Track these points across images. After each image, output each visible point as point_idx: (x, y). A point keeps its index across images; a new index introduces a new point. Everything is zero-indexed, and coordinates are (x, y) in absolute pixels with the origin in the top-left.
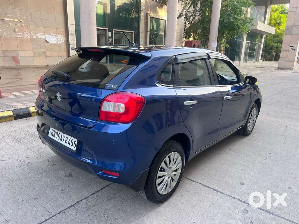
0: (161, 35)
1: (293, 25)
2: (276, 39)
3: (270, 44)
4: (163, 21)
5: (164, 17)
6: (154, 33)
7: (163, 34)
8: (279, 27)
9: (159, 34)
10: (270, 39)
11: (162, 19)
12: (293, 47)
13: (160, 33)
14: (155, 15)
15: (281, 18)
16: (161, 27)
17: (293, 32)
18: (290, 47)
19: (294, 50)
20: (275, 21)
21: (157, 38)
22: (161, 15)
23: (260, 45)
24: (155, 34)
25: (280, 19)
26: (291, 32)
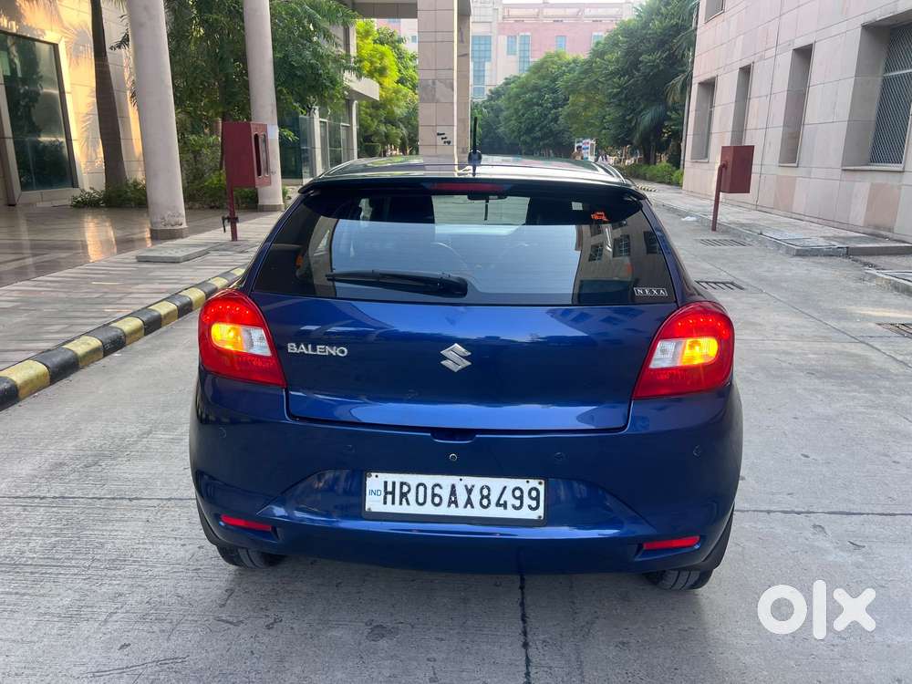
0: (50, 96)
1: (434, 78)
2: (381, 112)
3: (370, 126)
4: (46, 47)
5: (47, 32)
6: (22, 91)
7: (56, 92)
8: (381, 80)
9: (41, 92)
10: (366, 113)
11: (41, 39)
12: (444, 136)
13: (45, 90)
14: (14, 23)
15: (382, 56)
16: (45, 69)
17: (437, 96)
18: (438, 134)
19: (449, 143)
20: (372, 63)
21: (34, 106)
22: (34, 26)
23: (349, 129)
24: (26, 94)
25: (381, 59)
26: (434, 96)
